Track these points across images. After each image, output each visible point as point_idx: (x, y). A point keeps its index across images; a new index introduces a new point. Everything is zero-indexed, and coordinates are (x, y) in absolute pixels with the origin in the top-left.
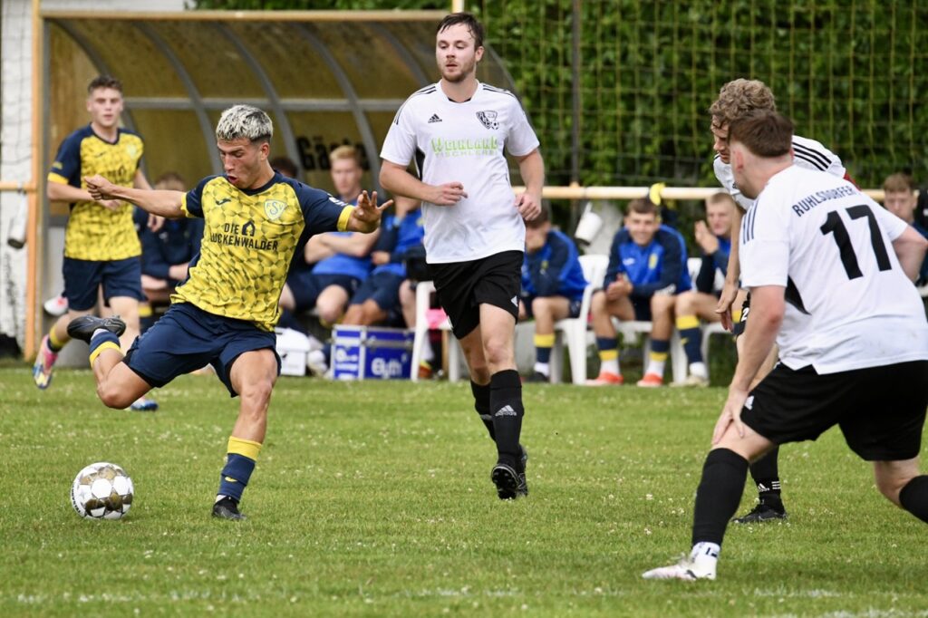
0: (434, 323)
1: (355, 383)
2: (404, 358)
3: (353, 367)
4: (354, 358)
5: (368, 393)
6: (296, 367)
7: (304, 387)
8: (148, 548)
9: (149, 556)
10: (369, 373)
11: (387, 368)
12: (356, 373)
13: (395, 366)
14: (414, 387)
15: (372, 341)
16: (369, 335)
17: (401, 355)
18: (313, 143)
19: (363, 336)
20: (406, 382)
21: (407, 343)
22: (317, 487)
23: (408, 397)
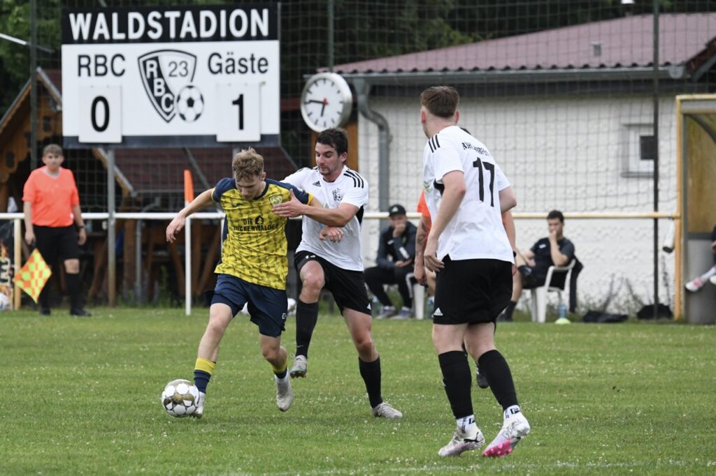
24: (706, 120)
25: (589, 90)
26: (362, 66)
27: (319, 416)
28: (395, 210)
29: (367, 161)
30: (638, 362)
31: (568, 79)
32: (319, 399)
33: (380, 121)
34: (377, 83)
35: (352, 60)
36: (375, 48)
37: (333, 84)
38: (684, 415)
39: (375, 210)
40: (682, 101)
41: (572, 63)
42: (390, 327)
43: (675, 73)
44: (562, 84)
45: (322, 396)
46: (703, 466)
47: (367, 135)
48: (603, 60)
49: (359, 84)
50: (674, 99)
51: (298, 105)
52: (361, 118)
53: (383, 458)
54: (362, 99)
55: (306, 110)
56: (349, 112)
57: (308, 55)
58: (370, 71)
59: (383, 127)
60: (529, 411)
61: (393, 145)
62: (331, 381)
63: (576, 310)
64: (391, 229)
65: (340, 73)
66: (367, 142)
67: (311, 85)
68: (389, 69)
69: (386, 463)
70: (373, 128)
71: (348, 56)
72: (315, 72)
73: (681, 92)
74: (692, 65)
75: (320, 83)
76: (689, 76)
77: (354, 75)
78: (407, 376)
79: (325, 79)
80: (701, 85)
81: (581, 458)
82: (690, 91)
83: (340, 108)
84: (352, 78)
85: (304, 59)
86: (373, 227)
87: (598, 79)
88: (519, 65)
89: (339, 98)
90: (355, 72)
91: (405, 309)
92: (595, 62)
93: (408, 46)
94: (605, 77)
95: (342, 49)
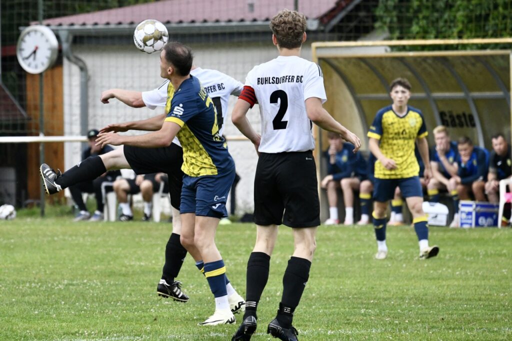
0: (508, 200)
1: (470, 229)
2: (495, 217)
3: (469, 221)
4: (470, 217)
5: (477, 234)
6: (441, 221)
7: (445, 231)
8: (363, 308)
9: (363, 312)
10: (477, 224)
11: (486, 222)
12: (471, 224)
13: (490, 220)
14: (499, 230)
15: (478, 209)
16: (477, 206)
17: (493, 216)
18: (448, 115)
19: (474, 206)
20: (496, 228)
21: (496, 210)
22: (447, 278)
23: (495, 235)
24: (336, 63)
25: (244, 39)
26: (66, 21)
27: (27, 298)
28: (92, 133)
29: (70, 96)
30: (281, 254)
31: (228, 31)
32: (28, 285)
33: (81, 64)
34: (78, 34)
35: (58, 16)
36: (77, 6)
37: (43, 34)
38: (314, 295)
39: (77, 135)
40: (317, 48)
41: (231, 17)
42: (89, 228)
43: (312, 25)
44: (223, 34)
45: (30, 283)
46: (325, 335)
47: (70, 75)
48: (255, 15)
49: (63, 35)
50: (310, 46)
51: (15, 50)
52: (66, 62)
53: (73, 331)
54: (65, 46)
55: (21, 55)
56: (55, 57)
57: (23, 11)
58: (72, 24)
59: (83, 69)
60: (193, 292)
61: (90, 83)
62: (38, 271)
63: (236, 212)
64: (90, 149)
65: (48, 25)
66: (70, 81)
67: (25, 35)
68: (87, 22)
69: (76, 336)
70: (75, 69)
71: (54, 13)
72: (28, 25)
73: (316, 40)
74: (324, 19)
75: (32, 34)
76: (322, 28)
77: (60, 28)
78: (98, 266)
79: (36, 31)
80: (331, 35)
81: (230, 329)
82: (323, 40)
83: (48, 53)
84: (57, 30)
85: (19, 15)
86: (75, 148)
87: (251, 30)
88: (190, 20)
89: (47, 46)
90: (60, 25)
91: (97, 212)
92: (249, 17)
93: (102, 4)
94: (257, 29)
95: (50, 7)
